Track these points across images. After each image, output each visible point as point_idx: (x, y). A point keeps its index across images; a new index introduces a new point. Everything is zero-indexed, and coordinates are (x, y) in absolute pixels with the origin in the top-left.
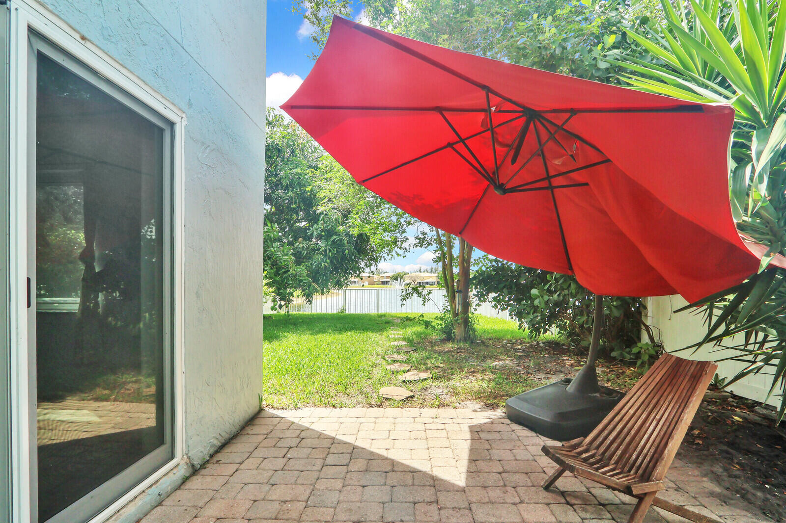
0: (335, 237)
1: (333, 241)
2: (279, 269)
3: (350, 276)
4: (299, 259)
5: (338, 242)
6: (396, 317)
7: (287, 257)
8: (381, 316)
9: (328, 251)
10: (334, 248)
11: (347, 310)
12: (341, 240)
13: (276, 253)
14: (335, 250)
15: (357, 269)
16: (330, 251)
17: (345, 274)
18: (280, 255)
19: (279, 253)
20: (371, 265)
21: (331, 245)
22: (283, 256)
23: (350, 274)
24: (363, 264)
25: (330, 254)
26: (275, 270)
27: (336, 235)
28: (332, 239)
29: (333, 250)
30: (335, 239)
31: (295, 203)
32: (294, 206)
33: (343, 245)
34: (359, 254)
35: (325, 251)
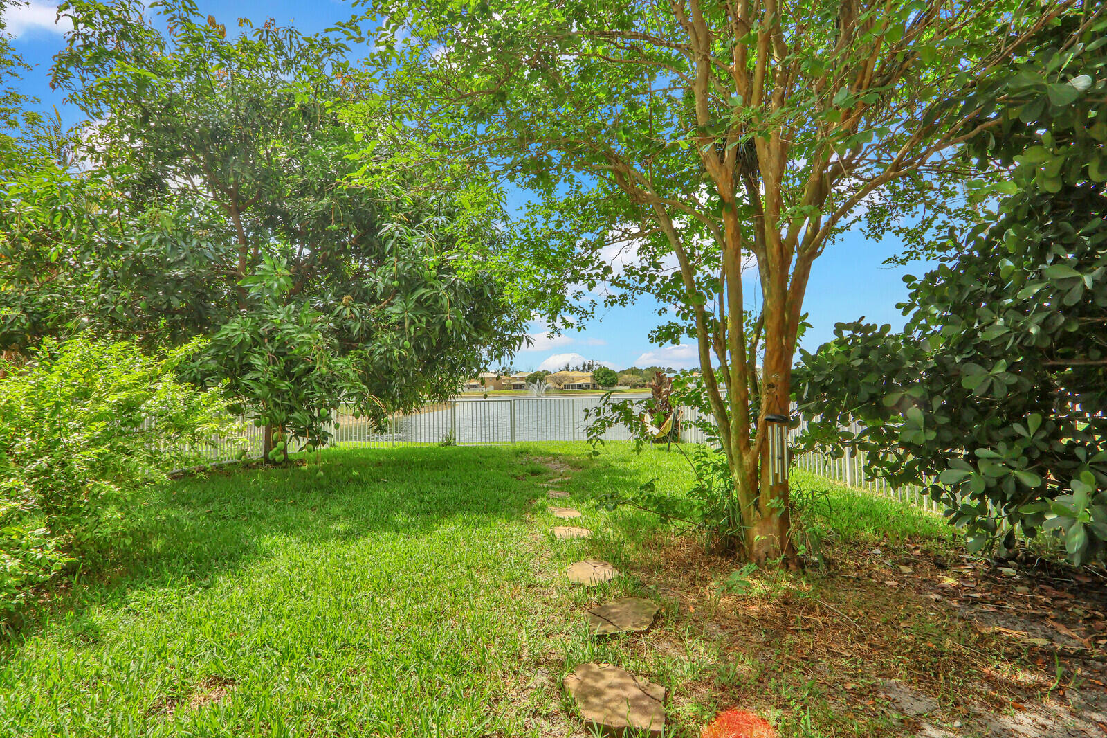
0: (422, 291)
1: (418, 300)
2: (291, 363)
3: (462, 377)
4: (346, 341)
5: (430, 302)
6: (550, 455)
7: (307, 336)
8: (520, 453)
9: (407, 323)
10: (422, 316)
11: (457, 439)
12: (437, 299)
13: (285, 327)
14: (424, 319)
15: (472, 365)
16: (412, 323)
17: (451, 375)
18: (292, 331)
19: (290, 326)
20: (501, 354)
21: (415, 309)
22: (299, 332)
23: (462, 373)
24: (484, 353)
25: (412, 329)
26: (282, 365)
27: (425, 287)
28: (415, 296)
29: (420, 321)
30: (423, 294)
31: (338, 221)
32: (335, 227)
33: (441, 310)
34: (476, 331)
35: (401, 323)
